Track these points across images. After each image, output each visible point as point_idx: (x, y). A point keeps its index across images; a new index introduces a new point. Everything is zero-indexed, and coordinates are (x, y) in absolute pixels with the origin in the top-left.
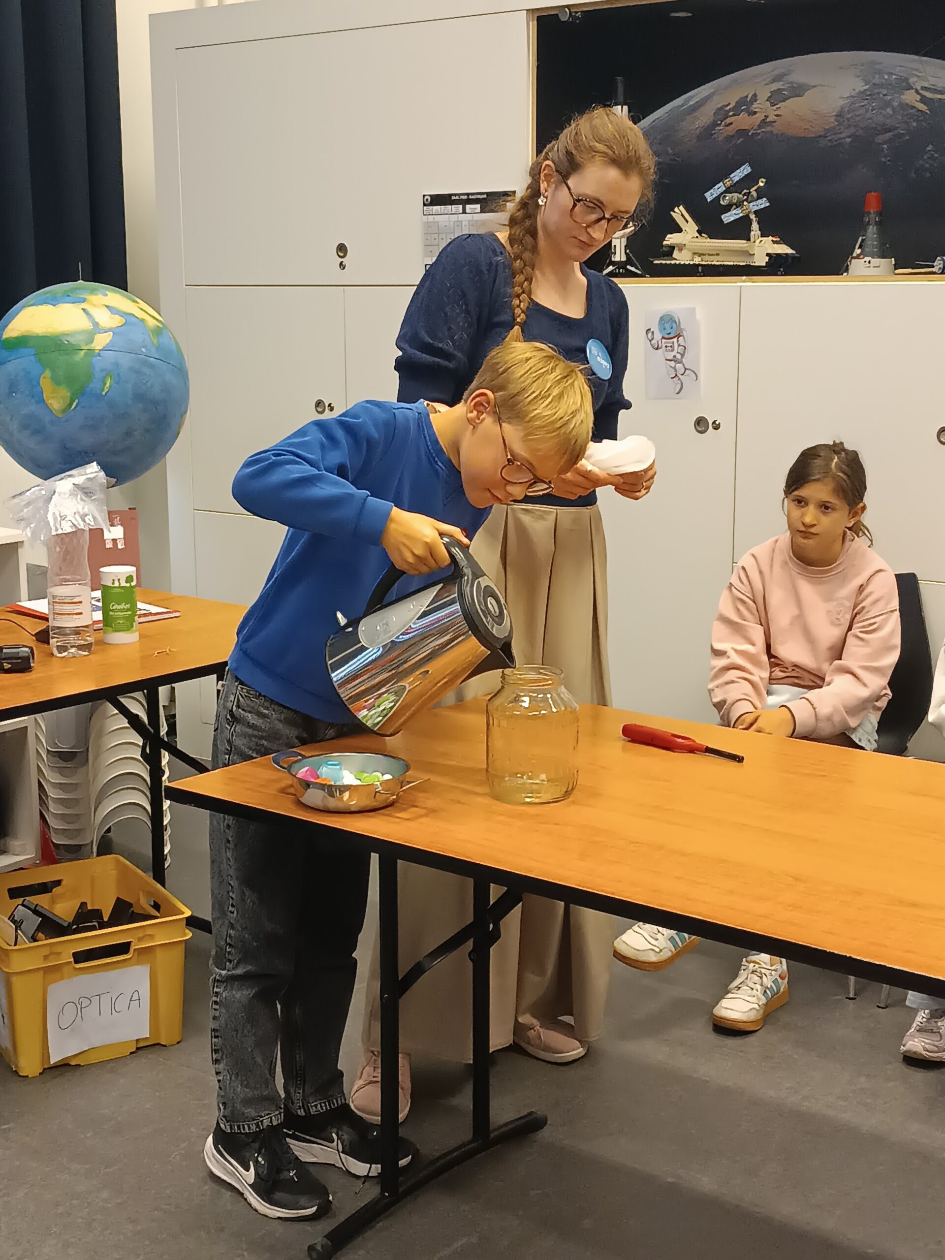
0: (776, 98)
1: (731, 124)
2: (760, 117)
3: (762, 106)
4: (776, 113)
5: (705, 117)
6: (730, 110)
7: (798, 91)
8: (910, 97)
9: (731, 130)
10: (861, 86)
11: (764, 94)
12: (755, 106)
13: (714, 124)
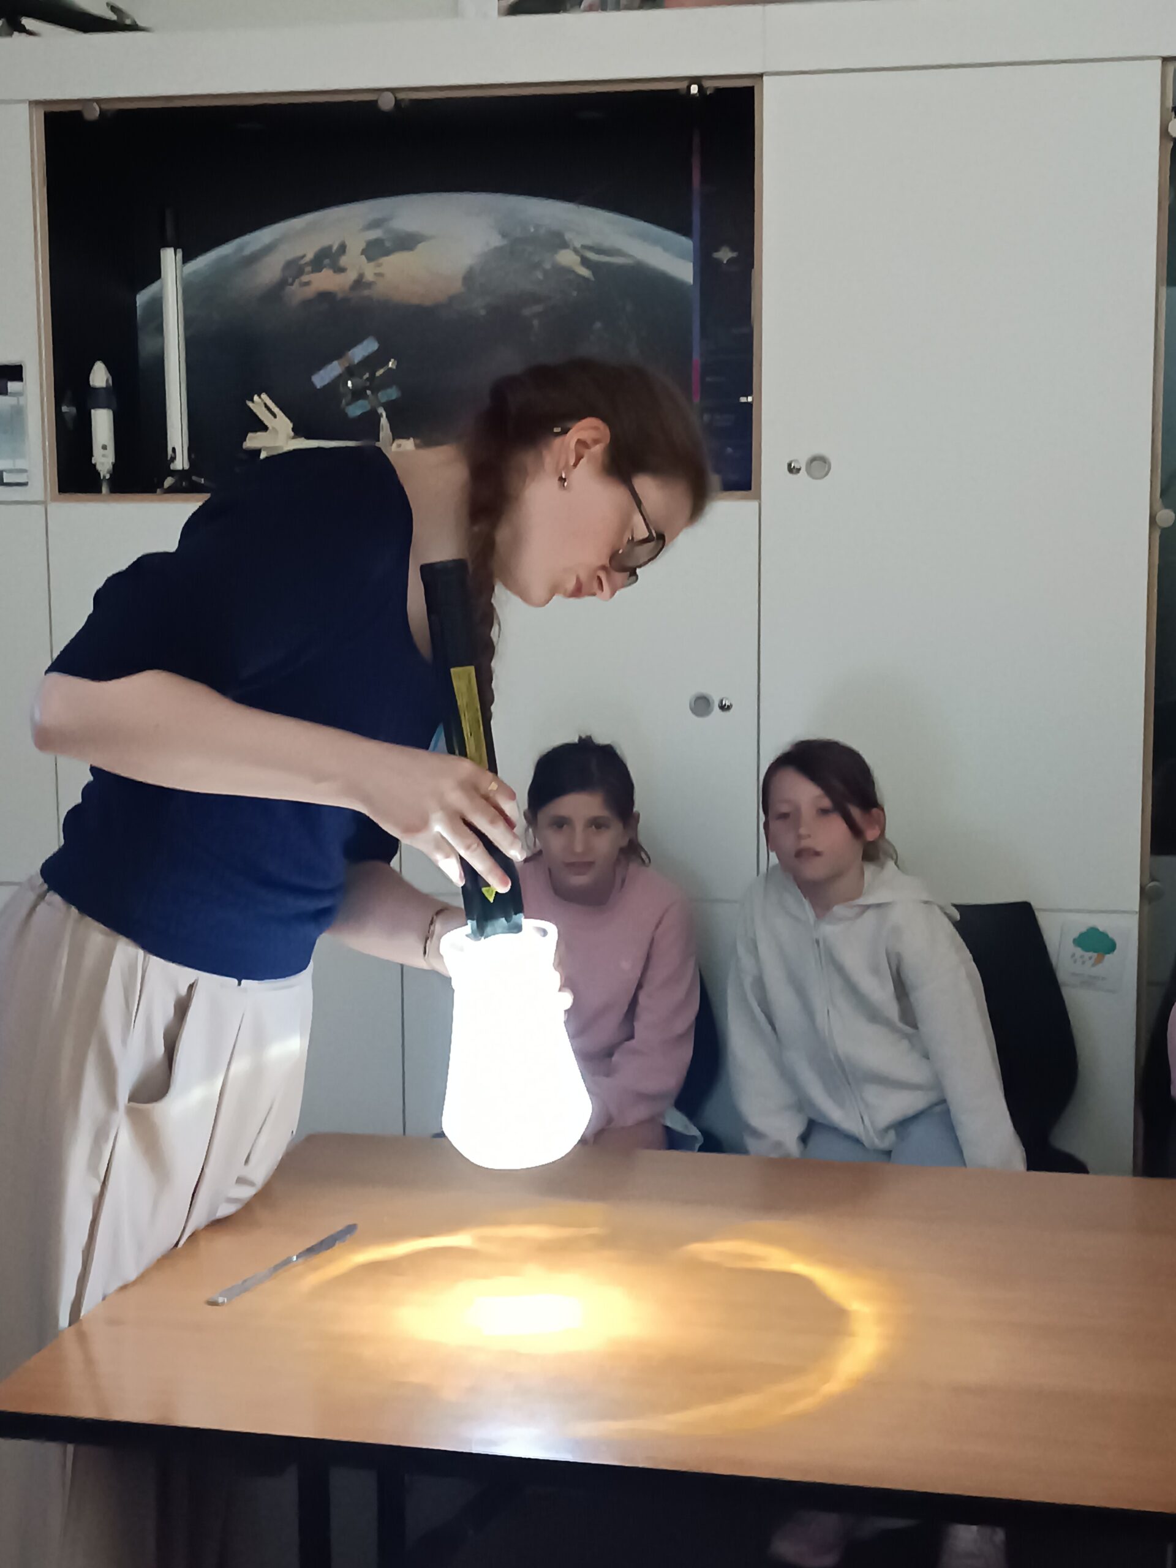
0: (375, 250)
1: (307, 284)
2: (351, 276)
3: (355, 263)
4: (378, 270)
5: (269, 272)
6: (307, 264)
7: (407, 242)
8: (567, 258)
9: (309, 292)
10: (496, 241)
11: (356, 246)
12: (343, 261)
13: (283, 283)
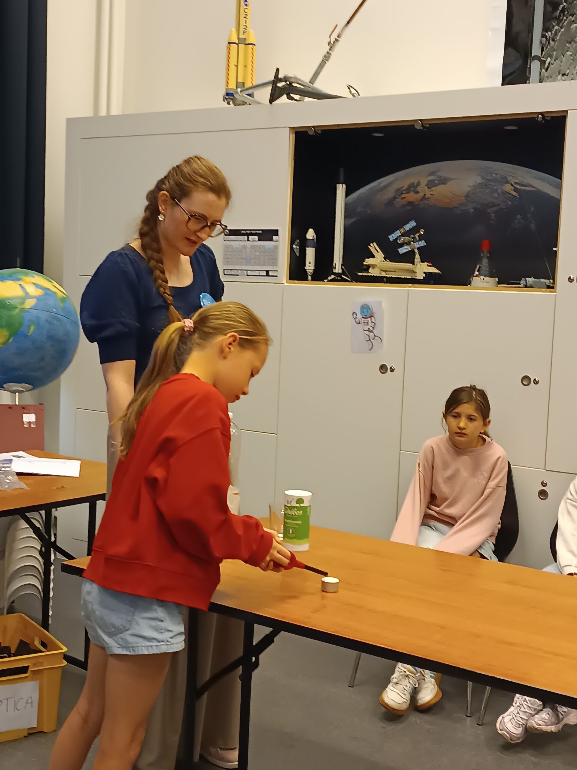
0: (431, 185)
1: (404, 198)
2: (421, 194)
3: (423, 189)
4: (431, 193)
5: (390, 193)
6: (404, 190)
7: (443, 181)
8: (508, 188)
9: (404, 202)
10: (479, 180)
11: (424, 182)
12: (419, 189)
13: (395, 198)
